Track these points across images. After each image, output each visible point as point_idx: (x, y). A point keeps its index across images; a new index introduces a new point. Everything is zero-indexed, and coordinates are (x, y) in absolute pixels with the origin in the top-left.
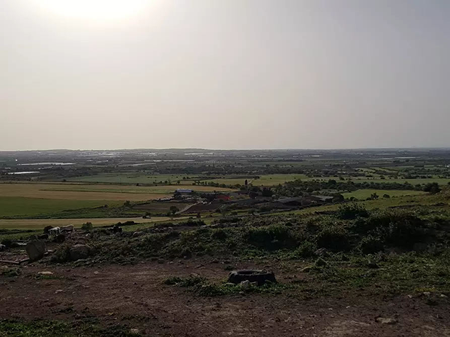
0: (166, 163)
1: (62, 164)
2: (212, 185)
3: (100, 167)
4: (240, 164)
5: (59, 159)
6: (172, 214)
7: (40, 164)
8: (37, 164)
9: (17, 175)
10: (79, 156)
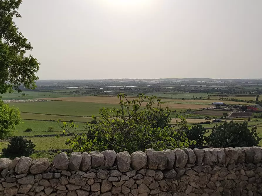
0: (189, 86)
1: (129, 87)
2: (233, 100)
3: (151, 89)
4: (237, 87)
5: (127, 84)
6: (224, 117)
7: (117, 86)
8: (116, 86)
9: (109, 92)
10: (136, 82)
